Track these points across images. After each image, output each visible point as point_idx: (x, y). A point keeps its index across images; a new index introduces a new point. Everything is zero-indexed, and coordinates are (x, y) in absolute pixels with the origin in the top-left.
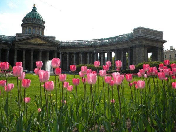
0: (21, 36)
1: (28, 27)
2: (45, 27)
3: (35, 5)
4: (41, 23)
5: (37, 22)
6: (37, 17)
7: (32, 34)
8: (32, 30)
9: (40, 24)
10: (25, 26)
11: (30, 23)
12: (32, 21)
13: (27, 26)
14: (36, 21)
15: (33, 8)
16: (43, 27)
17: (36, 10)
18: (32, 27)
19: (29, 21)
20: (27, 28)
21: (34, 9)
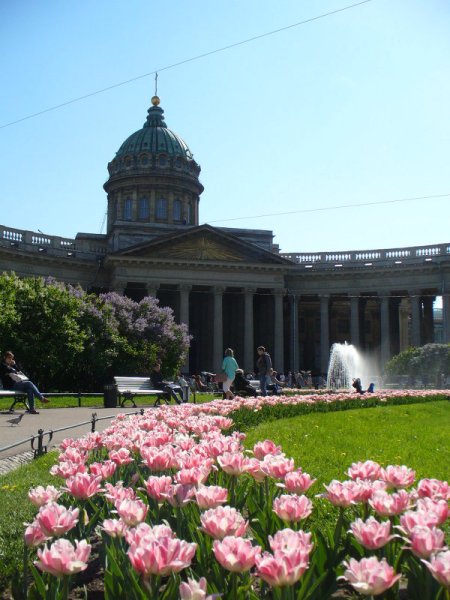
0: (138, 232)
1: (138, 193)
2: (201, 189)
3: (156, 100)
4: (187, 174)
5: (171, 170)
6: (170, 151)
7: (152, 219)
8: (152, 204)
9: (184, 175)
10: (122, 189)
11: (146, 177)
12: (153, 168)
13: (134, 186)
14: (167, 165)
15: (149, 111)
16: (197, 191)
17: (163, 118)
18: (153, 193)
19: (142, 166)
20: (134, 196)
21: (155, 116)
